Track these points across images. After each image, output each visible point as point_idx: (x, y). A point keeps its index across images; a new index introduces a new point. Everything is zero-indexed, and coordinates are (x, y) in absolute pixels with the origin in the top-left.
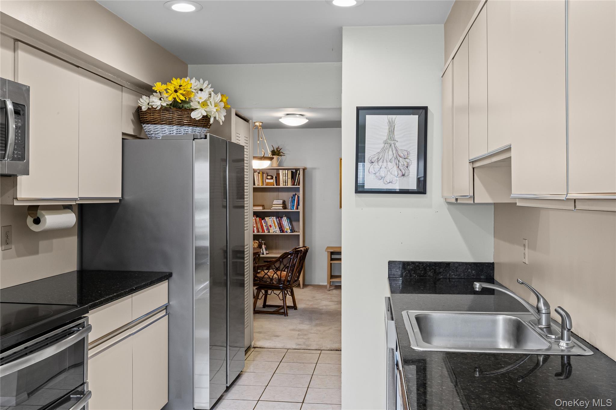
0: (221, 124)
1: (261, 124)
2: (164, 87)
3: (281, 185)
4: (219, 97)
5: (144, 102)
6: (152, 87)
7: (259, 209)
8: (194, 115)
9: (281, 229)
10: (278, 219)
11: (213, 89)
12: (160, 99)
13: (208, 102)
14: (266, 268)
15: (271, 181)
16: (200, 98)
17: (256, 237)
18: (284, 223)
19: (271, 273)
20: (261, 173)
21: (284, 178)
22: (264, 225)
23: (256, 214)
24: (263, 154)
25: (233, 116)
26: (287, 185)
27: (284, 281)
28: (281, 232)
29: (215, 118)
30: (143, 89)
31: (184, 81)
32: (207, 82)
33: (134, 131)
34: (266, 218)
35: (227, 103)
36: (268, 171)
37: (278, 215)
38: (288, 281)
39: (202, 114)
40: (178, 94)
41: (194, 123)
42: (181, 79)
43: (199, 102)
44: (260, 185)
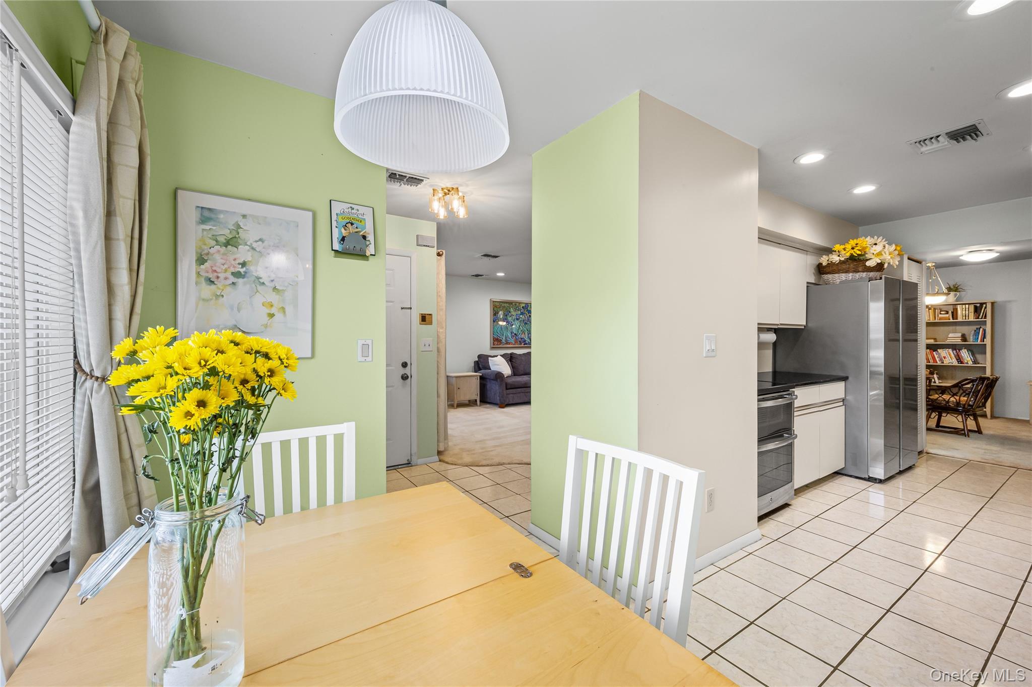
0: (895, 267)
1: (934, 264)
2: (843, 247)
3: (960, 319)
4: (894, 247)
5: (824, 260)
6: (831, 249)
7: (931, 341)
8: (868, 264)
9: (959, 359)
10: (955, 351)
11: (887, 242)
12: (839, 256)
13: (883, 252)
14: (940, 391)
15: (947, 315)
16: (875, 250)
17: (928, 367)
18: (963, 355)
19: (946, 397)
20: (932, 309)
21: (964, 312)
22: (936, 356)
23: (929, 347)
24: (937, 291)
25: (906, 261)
26: (968, 319)
27: (964, 405)
28: (959, 363)
29: (889, 263)
30: (822, 251)
31: (859, 241)
32: (881, 238)
33: (815, 280)
34: (938, 350)
35: (901, 251)
36: (941, 307)
37: (954, 347)
38: (969, 405)
39: (876, 262)
40: (854, 250)
41: (870, 269)
42: (857, 239)
43: (873, 254)
44: (931, 319)
